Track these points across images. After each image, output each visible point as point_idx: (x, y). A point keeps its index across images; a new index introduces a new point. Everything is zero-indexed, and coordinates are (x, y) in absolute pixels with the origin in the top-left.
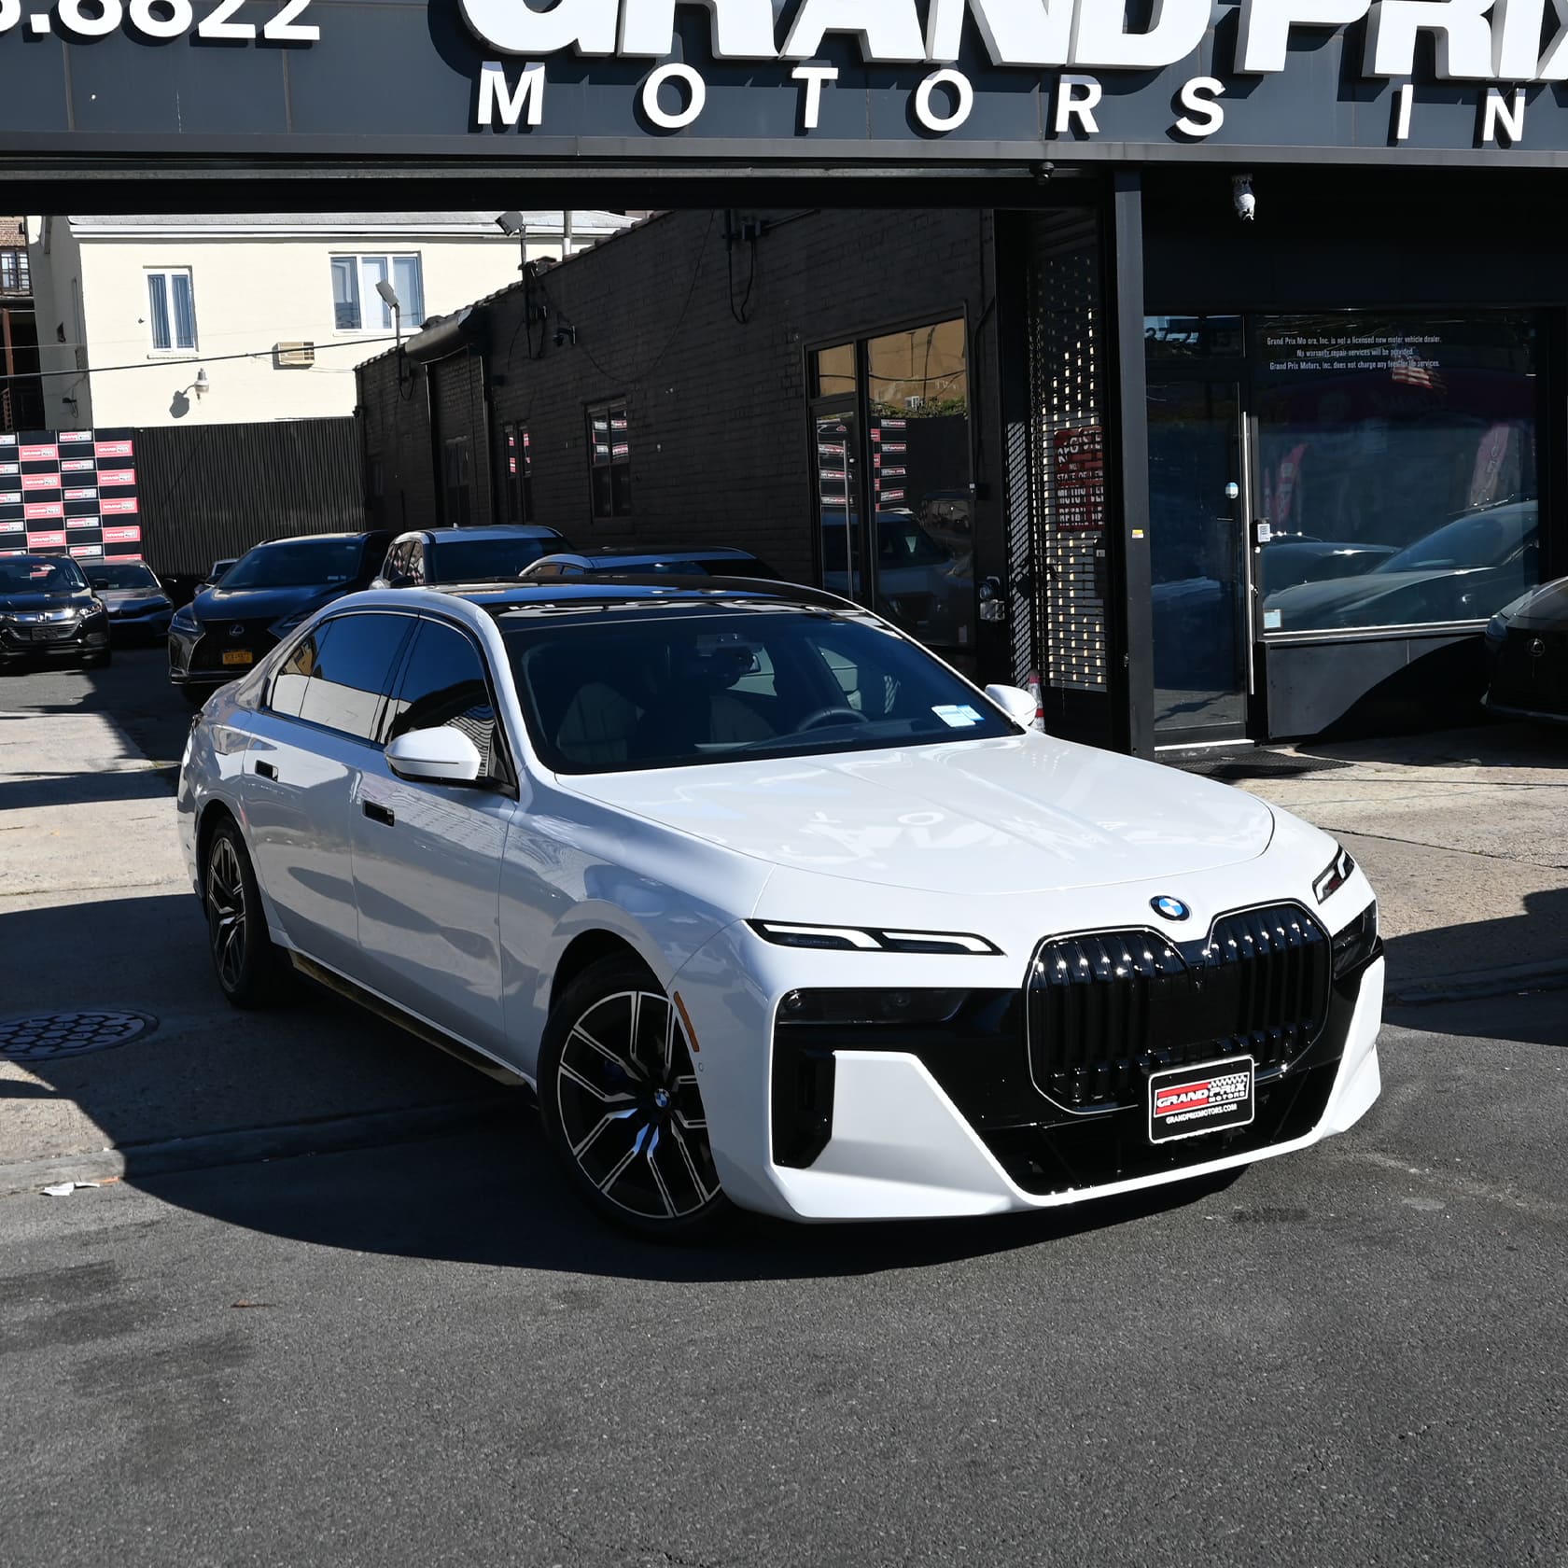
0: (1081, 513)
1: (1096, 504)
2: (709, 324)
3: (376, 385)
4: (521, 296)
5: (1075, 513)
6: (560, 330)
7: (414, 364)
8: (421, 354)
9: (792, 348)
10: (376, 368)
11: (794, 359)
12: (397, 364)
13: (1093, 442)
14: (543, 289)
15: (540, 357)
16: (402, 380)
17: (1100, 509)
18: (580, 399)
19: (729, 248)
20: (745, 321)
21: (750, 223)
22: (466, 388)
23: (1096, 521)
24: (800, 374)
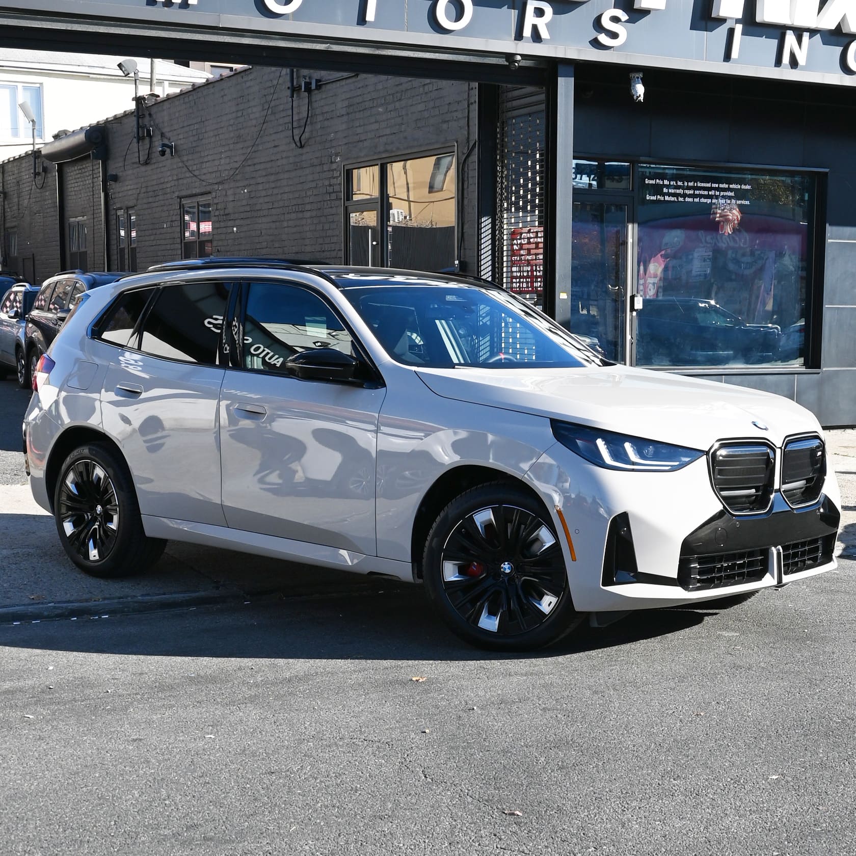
0: (527, 282)
1: (537, 277)
2: (275, 147)
3: (14, 177)
4: (133, 120)
5: (523, 282)
6: (164, 145)
7: (47, 163)
8: (52, 157)
9: (334, 166)
10: (15, 164)
11: (336, 174)
12: (32, 162)
13: (537, 237)
14: (150, 115)
15: (146, 163)
16: (36, 174)
17: (539, 280)
18: (177, 194)
19: (292, 96)
20: (302, 147)
21: (308, 80)
22: (87, 182)
23: (536, 288)
24: (340, 184)
